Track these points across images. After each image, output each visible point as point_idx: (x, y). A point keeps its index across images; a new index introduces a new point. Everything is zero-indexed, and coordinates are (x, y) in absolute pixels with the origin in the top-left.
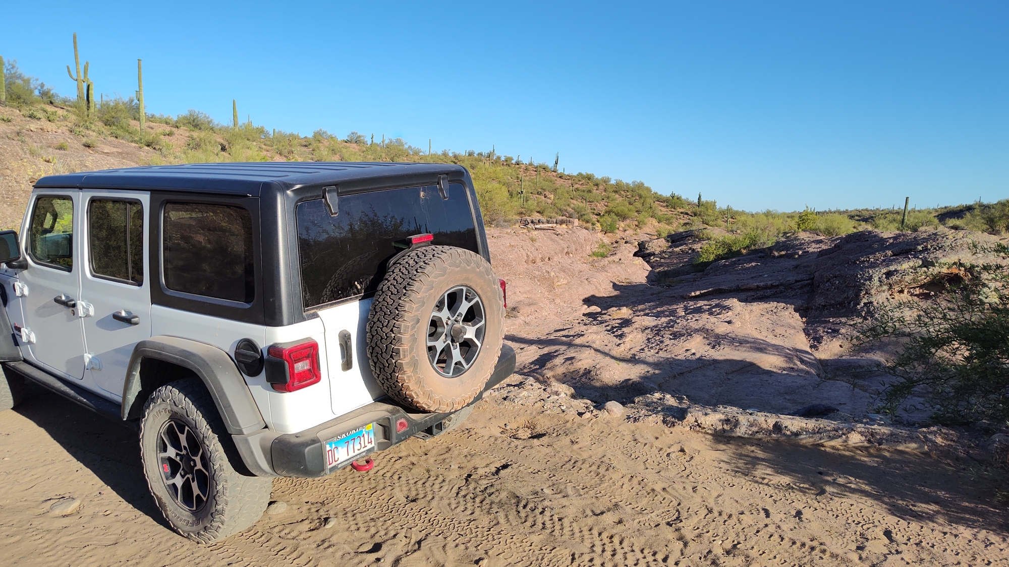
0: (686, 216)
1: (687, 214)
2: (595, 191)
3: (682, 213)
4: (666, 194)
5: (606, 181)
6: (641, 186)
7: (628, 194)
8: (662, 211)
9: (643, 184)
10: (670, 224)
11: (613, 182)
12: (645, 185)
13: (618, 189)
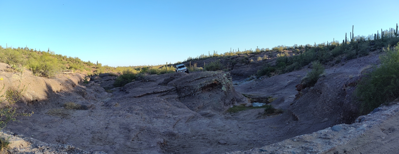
0: (94, 68)
4: (87, 61)
5: (66, 57)
6: (77, 58)
11: (68, 57)
12: (79, 58)
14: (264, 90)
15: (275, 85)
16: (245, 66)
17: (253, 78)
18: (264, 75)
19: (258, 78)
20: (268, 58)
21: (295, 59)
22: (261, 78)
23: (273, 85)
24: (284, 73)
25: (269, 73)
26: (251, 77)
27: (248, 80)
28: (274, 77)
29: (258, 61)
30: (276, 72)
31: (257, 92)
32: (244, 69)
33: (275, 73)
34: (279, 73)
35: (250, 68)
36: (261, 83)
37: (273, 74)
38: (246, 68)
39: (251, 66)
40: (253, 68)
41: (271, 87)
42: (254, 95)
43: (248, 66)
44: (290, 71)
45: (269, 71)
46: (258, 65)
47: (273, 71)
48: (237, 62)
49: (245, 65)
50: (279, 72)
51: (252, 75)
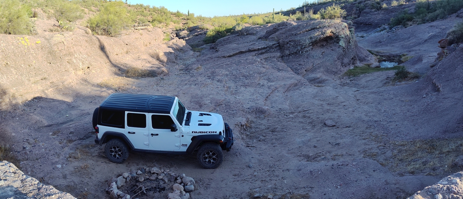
0: (184, 20)
1: (184, 19)
2: (145, 12)
3: (182, 19)
4: (175, 11)
5: (148, 7)
6: (163, 8)
7: (159, 12)
8: (175, 19)
9: (164, 7)
10: (179, 24)
11: (151, 7)
12: (165, 8)
13: (155, 10)
14: (397, 46)
15: (411, 38)
16: (376, 13)
17: (385, 29)
18: (399, 25)
19: (391, 28)
20: (405, 3)
21: (440, 5)
22: (395, 28)
23: (410, 38)
24: (424, 23)
25: (404, 22)
26: (382, 27)
27: (378, 31)
28: (411, 27)
29: (393, 6)
30: (414, 21)
31: (388, 48)
32: (373, 16)
33: (413, 23)
34: (418, 23)
35: (381, 15)
36: (393, 36)
37: (410, 23)
38: (376, 15)
39: (383, 12)
40: (385, 15)
41: (406, 41)
42: (383, 51)
43: (379, 12)
44: (433, 20)
45: (405, 20)
46: (392, 12)
47: (410, 20)
48: (366, 7)
49: (375, 11)
50: (417, 21)
51: (384, 25)
